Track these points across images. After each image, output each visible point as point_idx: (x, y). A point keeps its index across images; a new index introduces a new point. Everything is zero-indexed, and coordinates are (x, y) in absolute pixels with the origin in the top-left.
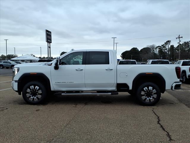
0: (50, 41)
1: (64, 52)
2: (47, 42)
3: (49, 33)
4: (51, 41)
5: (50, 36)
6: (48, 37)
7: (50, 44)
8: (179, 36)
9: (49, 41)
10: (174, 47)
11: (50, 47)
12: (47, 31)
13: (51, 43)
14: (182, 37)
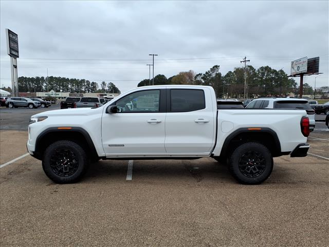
0: (16, 54)
1: (22, 77)
2: (11, 55)
3: (14, 37)
4: (18, 54)
5: (16, 43)
6: (12, 45)
7: (15, 58)
8: (246, 58)
9: (14, 53)
10: (222, 76)
11: (15, 67)
12: (10, 32)
13: (18, 57)
14: (249, 61)
